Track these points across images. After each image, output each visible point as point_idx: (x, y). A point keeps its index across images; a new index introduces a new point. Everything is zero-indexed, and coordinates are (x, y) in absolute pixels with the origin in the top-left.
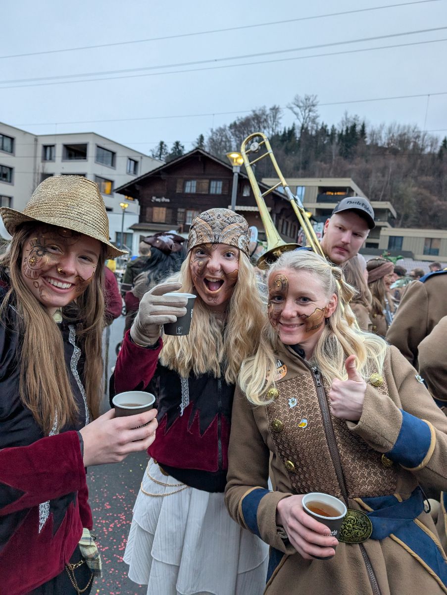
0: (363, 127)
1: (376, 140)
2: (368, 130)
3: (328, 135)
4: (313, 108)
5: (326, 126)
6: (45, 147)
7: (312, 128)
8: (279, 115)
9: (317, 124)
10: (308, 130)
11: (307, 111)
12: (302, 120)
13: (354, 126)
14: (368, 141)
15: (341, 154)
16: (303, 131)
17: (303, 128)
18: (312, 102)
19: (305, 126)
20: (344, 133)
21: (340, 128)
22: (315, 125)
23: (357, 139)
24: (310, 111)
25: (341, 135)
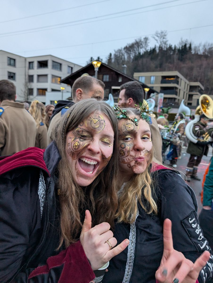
0: (190, 45)
1: (197, 51)
2: (193, 47)
3: (173, 50)
4: (165, 37)
5: (171, 46)
6: (30, 63)
7: (165, 47)
8: (148, 41)
9: (167, 45)
10: (163, 48)
11: (162, 38)
12: (159, 43)
13: (185, 45)
14: (193, 52)
15: (179, 59)
16: (160, 49)
17: (160, 47)
18: (165, 34)
19: (161, 46)
20: (181, 49)
21: (179, 46)
22: (166, 45)
23: (187, 51)
24: (164, 38)
25: (179, 50)
